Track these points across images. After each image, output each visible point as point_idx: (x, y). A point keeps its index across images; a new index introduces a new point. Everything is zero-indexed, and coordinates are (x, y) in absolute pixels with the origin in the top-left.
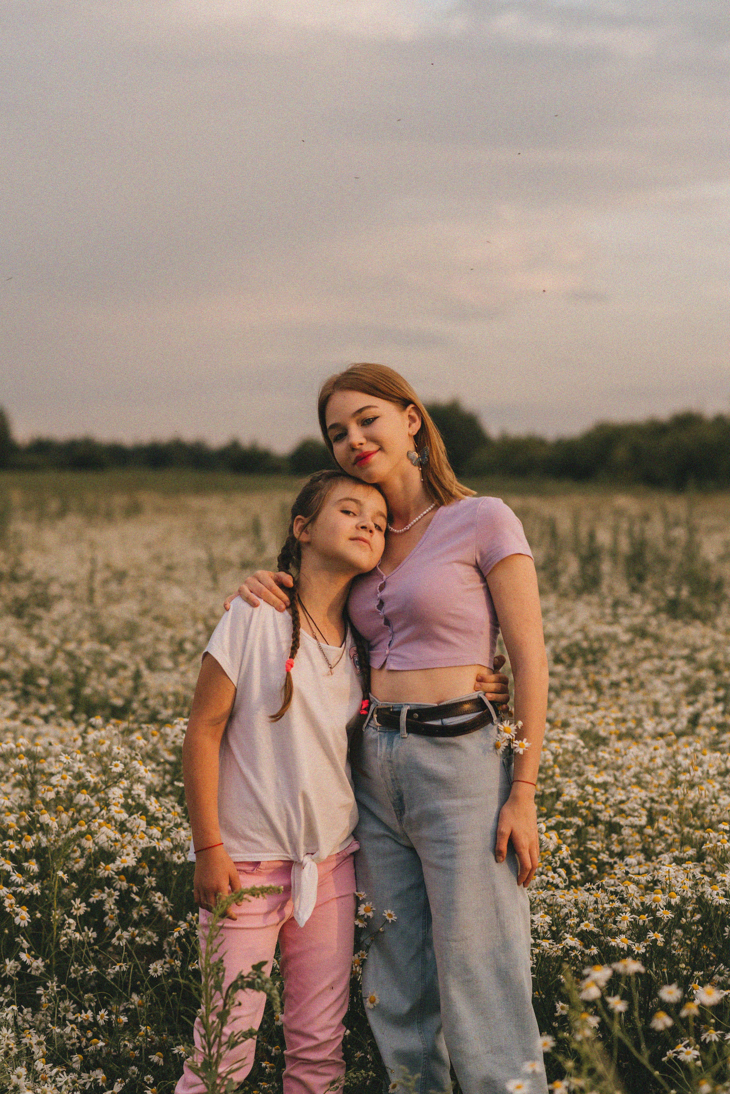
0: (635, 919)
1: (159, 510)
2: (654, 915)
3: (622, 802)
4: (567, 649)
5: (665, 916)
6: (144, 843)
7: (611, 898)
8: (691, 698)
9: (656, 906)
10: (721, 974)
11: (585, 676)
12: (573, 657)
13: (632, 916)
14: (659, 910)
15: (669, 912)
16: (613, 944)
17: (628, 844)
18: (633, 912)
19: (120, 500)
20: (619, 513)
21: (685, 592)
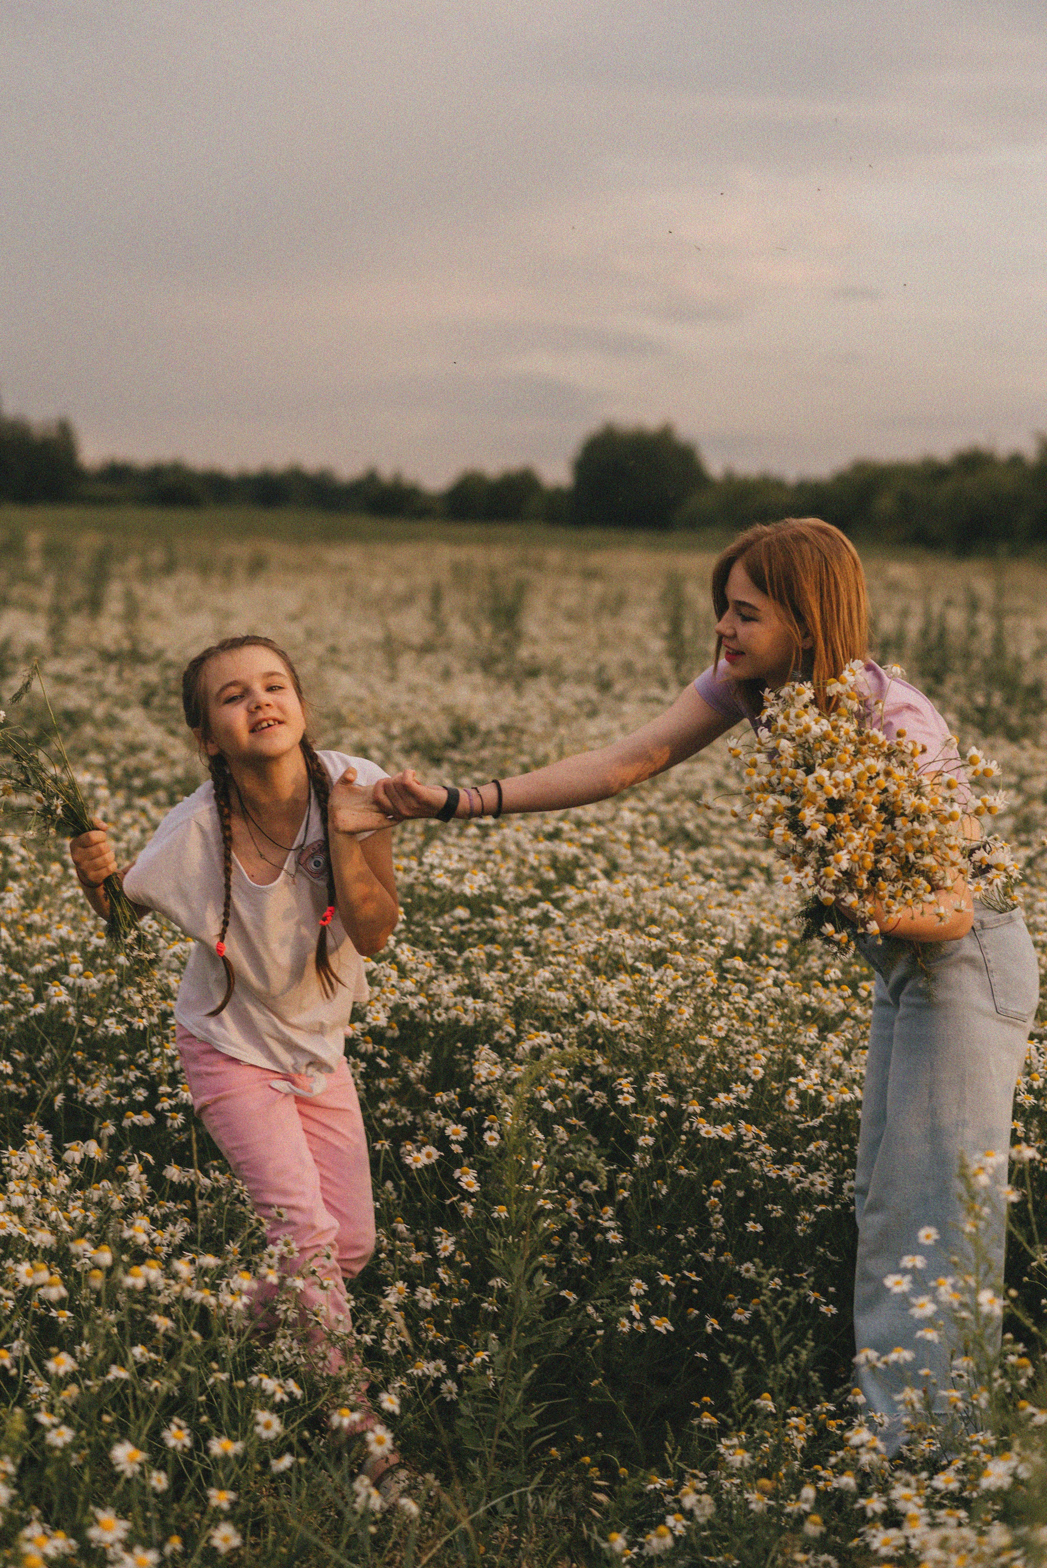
6: (395, 998)
8: (1023, 838)
20: (893, 587)
21: (997, 699)
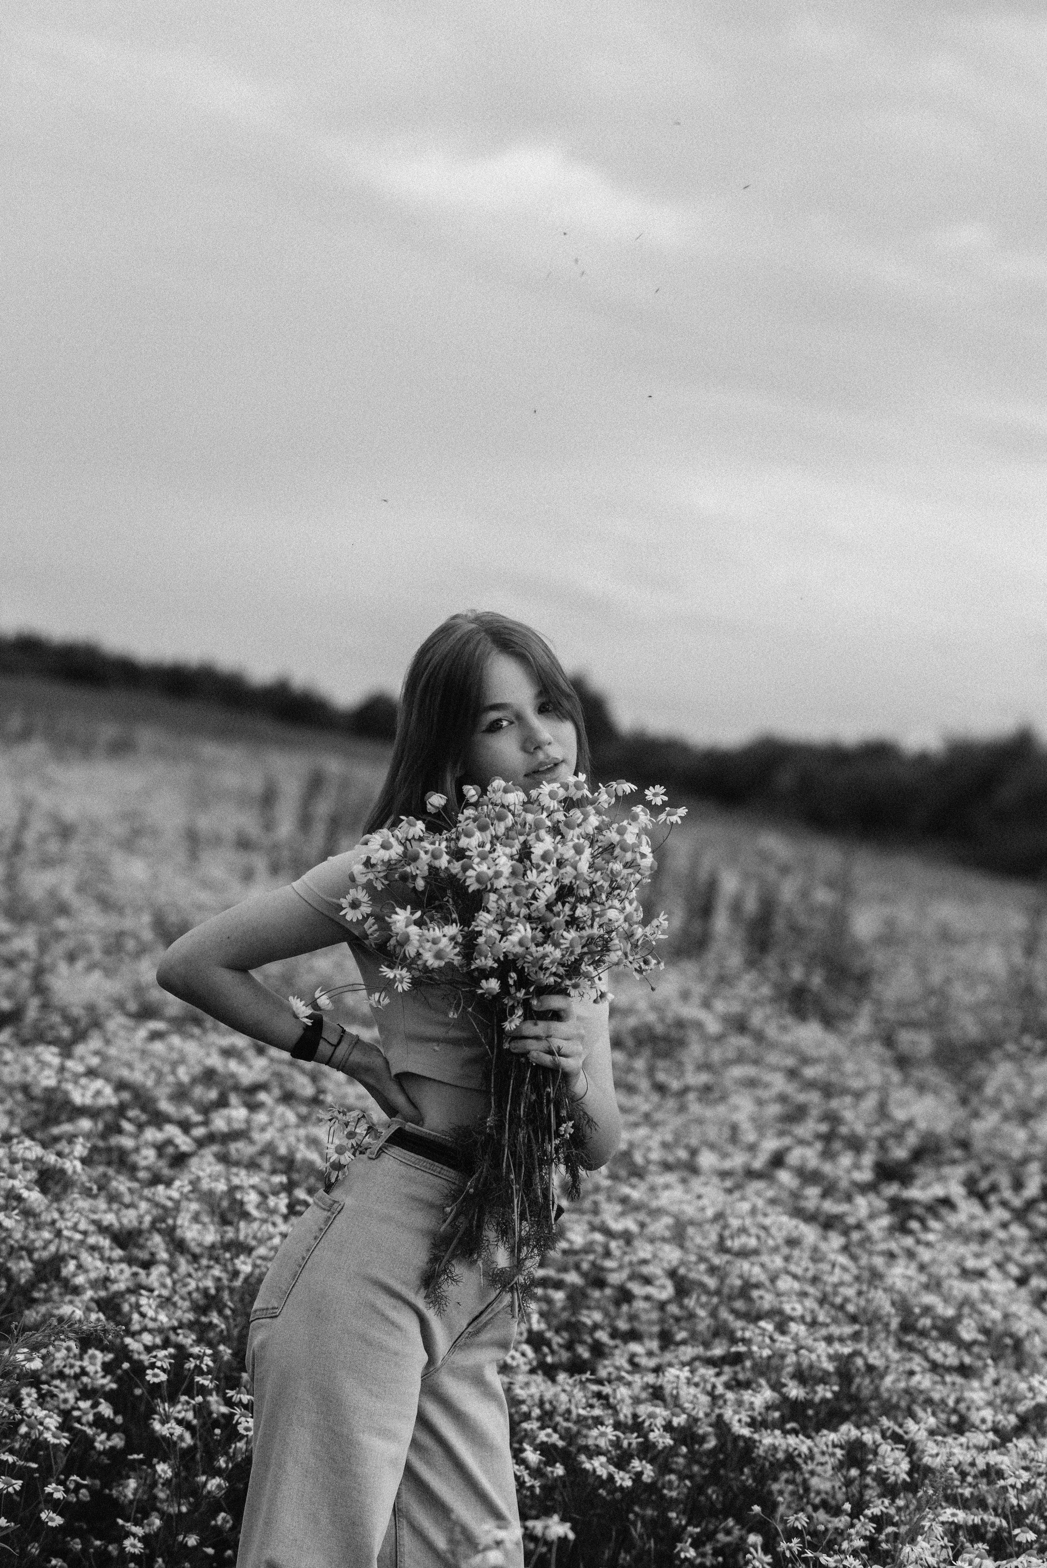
0: (618, 1437)
1: (159, 752)
2: (646, 1437)
3: (645, 1262)
4: (635, 1032)
5: (661, 1440)
7: (590, 1401)
9: (650, 1425)
10: (728, 1532)
11: (651, 1071)
12: (640, 1043)
13: (615, 1433)
14: (653, 1431)
15: (668, 1435)
16: (587, 1466)
17: (641, 1322)
18: (617, 1426)
19: (108, 731)
21: (817, 979)
